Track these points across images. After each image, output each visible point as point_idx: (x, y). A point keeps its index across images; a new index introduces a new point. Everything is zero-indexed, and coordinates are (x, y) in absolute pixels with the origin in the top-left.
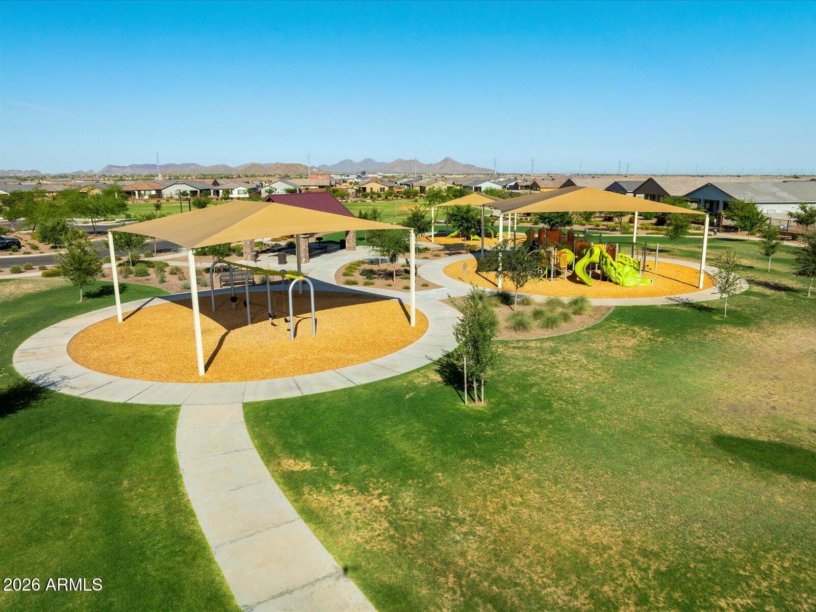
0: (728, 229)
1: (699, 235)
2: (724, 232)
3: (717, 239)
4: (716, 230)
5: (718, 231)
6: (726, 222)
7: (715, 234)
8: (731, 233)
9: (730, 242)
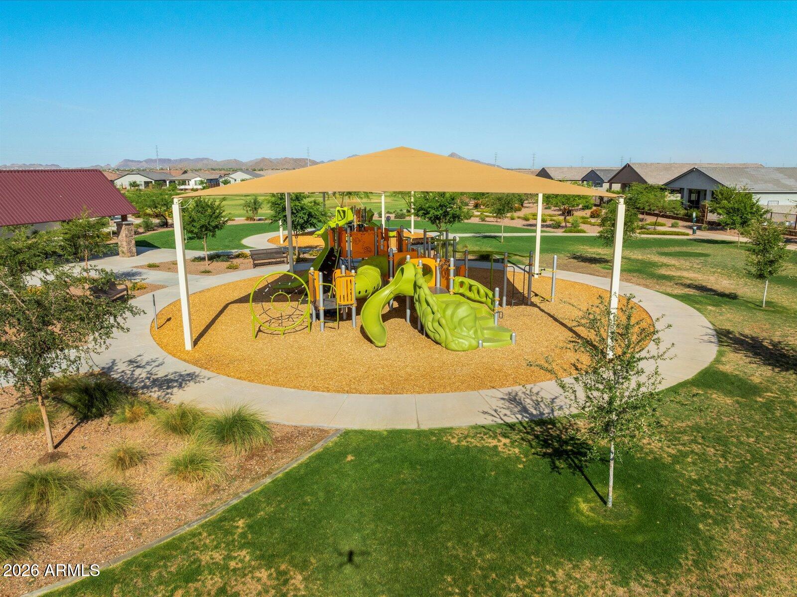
0: (714, 226)
1: (672, 234)
2: (709, 230)
3: (695, 240)
4: (695, 228)
5: (699, 228)
6: (712, 217)
7: (694, 232)
8: (718, 231)
9: (712, 245)
